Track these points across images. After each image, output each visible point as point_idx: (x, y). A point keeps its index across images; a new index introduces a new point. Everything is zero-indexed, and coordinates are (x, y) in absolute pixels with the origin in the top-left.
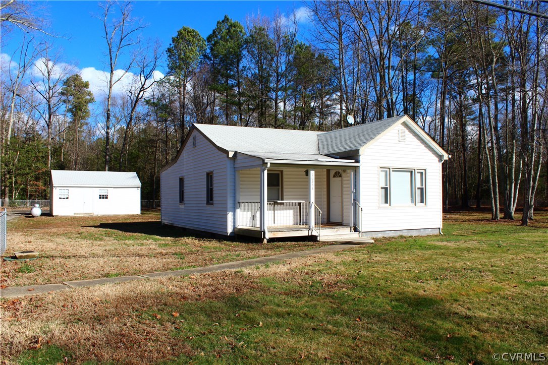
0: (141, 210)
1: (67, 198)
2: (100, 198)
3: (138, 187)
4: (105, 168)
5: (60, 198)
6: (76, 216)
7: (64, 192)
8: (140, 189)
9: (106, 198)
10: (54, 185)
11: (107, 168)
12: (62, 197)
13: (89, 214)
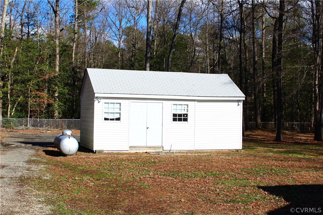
0: (244, 140)
1: (118, 119)
2: (175, 120)
3: (238, 101)
4: (146, 65)
5: (106, 119)
6: (133, 151)
7: (112, 109)
8: (241, 104)
9: (186, 120)
10: (96, 95)
11: (148, 65)
12: (110, 116)
13: (154, 148)
